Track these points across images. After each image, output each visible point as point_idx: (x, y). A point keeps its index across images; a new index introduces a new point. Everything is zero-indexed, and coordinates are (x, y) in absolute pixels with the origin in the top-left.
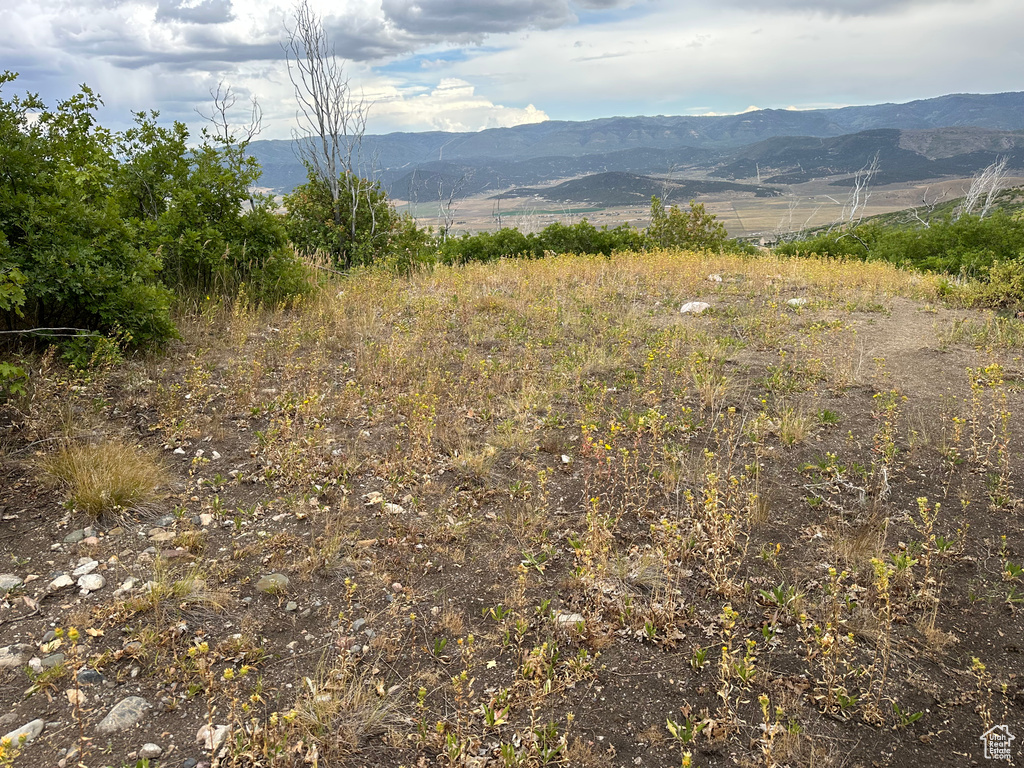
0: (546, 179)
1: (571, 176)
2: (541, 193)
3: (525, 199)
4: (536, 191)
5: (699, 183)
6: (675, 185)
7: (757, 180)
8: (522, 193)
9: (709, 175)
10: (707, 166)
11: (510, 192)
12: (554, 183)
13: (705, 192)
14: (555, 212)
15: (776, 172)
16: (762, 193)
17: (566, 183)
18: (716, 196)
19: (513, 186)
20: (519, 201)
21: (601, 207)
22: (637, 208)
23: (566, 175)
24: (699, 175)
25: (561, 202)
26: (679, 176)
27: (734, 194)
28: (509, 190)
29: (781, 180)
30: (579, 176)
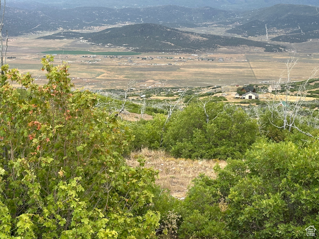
0: (91, 25)
1: (112, 24)
2: (86, 36)
3: (71, 41)
4: (82, 35)
5: (219, 37)
6: (200, 38)
7: (266, 38)
8: (68, 36)
9: (228, 31)
10: (226, 24)
11: (58, 34)
12: (97, 29)
13: (224, 45)
14: (97, 54)
15: (281, 32)
16: (270, 49)
17: (107, 30)
18: (233, 49)
19: (61, 29)
20: (65, 43)
21: (137, 52)
22: (168, 55)
23: (107, 23)
24: (219, 31)
25: (104, 45)
26: (203, 31)
27: (248, 48)
28: (57, 32)
29: (285, 39)
30: (120, 25)
